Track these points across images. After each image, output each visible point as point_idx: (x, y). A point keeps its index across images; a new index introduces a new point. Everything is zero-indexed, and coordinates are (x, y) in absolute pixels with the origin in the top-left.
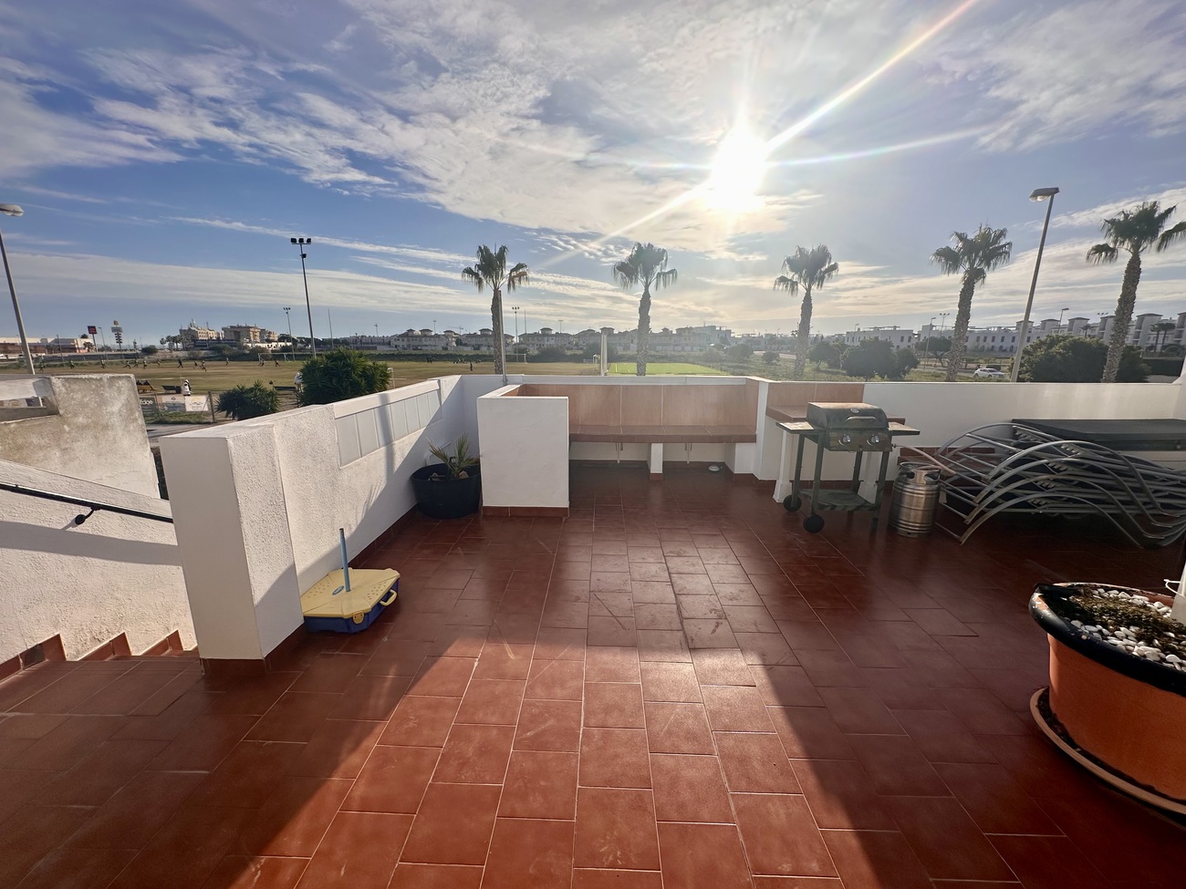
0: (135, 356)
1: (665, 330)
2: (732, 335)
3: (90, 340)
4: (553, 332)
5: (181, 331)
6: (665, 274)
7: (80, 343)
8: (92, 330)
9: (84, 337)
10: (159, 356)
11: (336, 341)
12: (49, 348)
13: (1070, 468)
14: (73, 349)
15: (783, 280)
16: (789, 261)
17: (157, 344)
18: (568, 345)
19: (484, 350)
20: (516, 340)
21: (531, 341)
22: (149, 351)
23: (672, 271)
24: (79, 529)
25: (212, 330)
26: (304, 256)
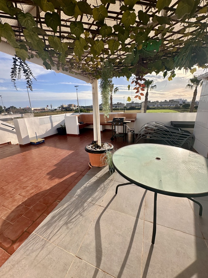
0: (53, 111)
1: (166, 100)
2: (187, 101)
3: (47, 108)
4: (135, 103)
5: (61, 106)
6: (153, 87)
7: (46, 108)
8: (48, 106)
9: (47, 107)
10: (57, 111)
11: (87, 107)
12: (42, 110)
13: (158, 130)
14: (45, 110)
15: (189, 85)
16: (191, 80)
17: (57, 108)
18: (138, 106)
19: (117, 108)
20: (125, 105)
21: (129, 105)
22: (55, 110)
23: (155, 86)
24: (13, 130)
25: (66, 106)
26: (77, 89)
